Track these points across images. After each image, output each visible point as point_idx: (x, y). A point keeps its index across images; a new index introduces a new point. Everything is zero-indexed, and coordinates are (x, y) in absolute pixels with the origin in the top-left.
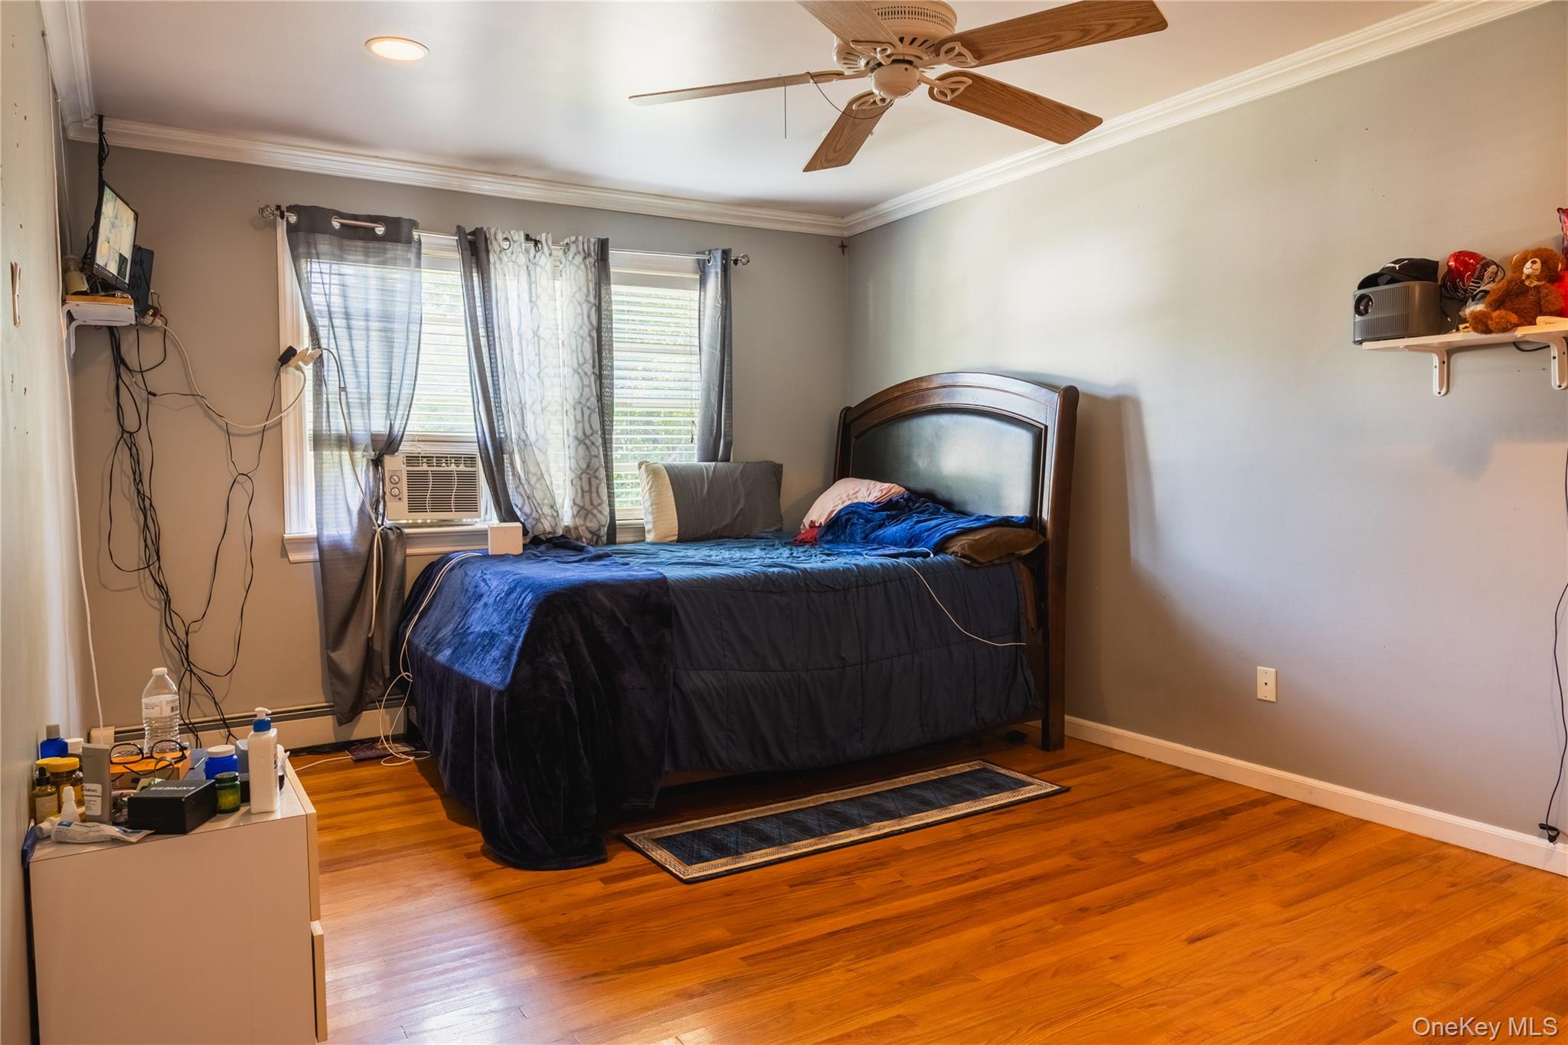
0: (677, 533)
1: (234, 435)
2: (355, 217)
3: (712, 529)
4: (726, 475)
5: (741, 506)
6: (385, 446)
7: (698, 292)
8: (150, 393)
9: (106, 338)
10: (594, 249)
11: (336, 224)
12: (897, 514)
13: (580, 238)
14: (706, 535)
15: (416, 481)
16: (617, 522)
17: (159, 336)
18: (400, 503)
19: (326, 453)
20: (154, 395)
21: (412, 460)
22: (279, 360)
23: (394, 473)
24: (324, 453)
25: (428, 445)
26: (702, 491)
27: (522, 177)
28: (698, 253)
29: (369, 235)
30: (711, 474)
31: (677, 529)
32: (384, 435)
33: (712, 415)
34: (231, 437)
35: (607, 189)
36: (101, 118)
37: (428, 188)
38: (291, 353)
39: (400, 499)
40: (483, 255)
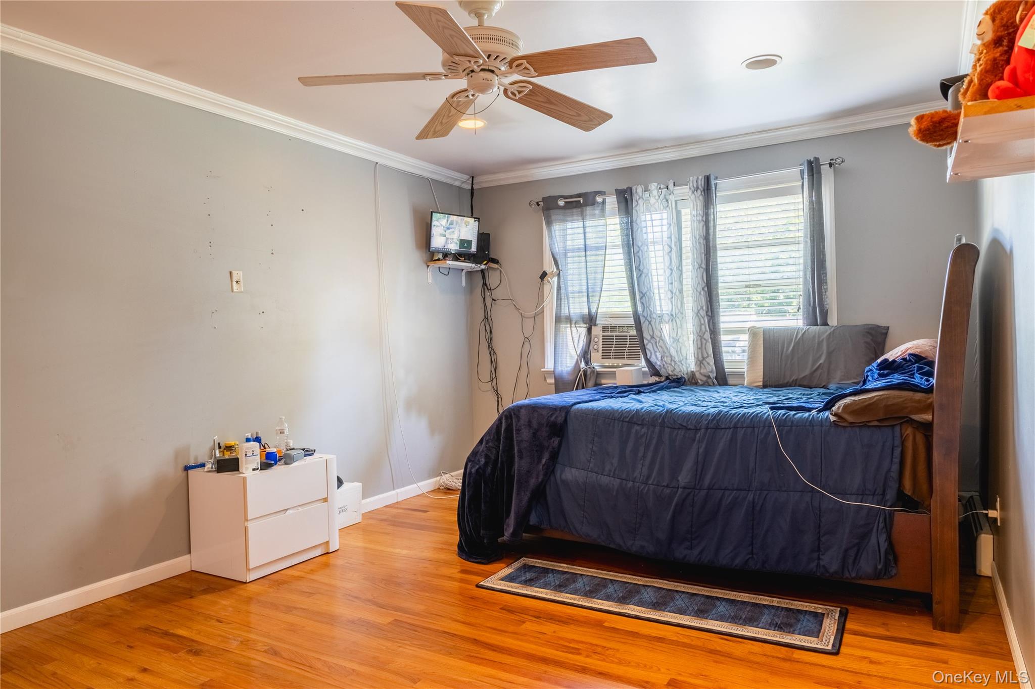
0: (762, 380)
1: (525, 317)
2: (571, 197)
3: (792, 379)
4: (814, 337)
5: (821, 361)
6: (590, 320)
7: (801, 195)
8: (493, 300)
9: (480, 275)
10: (701, 184)
11: (561, 203)
12: (887, 373)
13: (691, 178)
14: (787, 383)
15: (607, 341)
16: (726, 370)
17: (499, 272)
18: (597, 354)
19: (563, 326)
20: (495, 300)
21: (605, 329)
22: (540, 278)
23: (596, 336)
24: (561, 325)
25: (614, 320)
26: (787, 350)
27: (662, 148)
28: (800, 165)
29: (577, 205)
30: (800, 335)
31: (762, 377)
32: (586, 315)
33: (809, 290)
34: (524, 319)
35: (720, 138)
36: (473, 177)
37: (614, 169)
38: (544, 275)
39: (598, 351)
40: (629, 203)
